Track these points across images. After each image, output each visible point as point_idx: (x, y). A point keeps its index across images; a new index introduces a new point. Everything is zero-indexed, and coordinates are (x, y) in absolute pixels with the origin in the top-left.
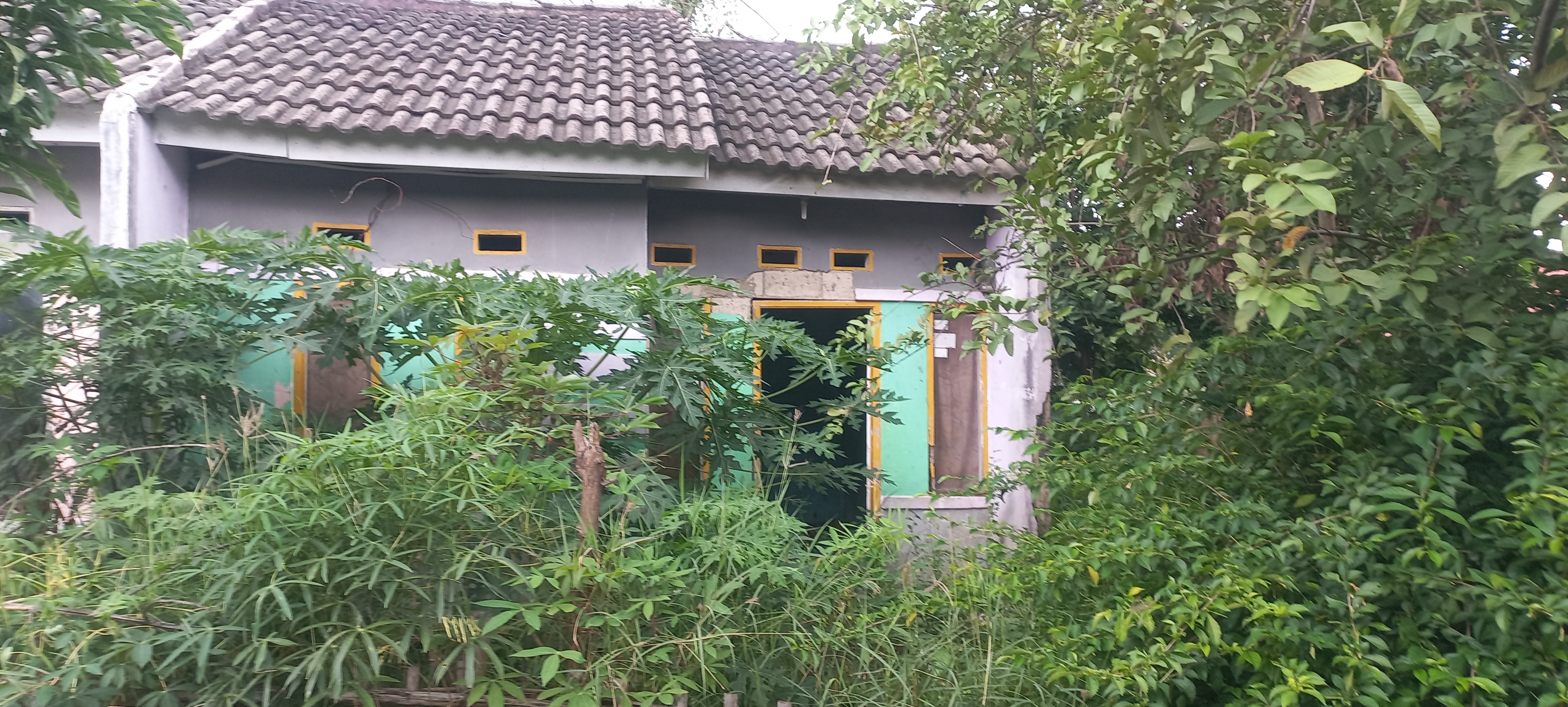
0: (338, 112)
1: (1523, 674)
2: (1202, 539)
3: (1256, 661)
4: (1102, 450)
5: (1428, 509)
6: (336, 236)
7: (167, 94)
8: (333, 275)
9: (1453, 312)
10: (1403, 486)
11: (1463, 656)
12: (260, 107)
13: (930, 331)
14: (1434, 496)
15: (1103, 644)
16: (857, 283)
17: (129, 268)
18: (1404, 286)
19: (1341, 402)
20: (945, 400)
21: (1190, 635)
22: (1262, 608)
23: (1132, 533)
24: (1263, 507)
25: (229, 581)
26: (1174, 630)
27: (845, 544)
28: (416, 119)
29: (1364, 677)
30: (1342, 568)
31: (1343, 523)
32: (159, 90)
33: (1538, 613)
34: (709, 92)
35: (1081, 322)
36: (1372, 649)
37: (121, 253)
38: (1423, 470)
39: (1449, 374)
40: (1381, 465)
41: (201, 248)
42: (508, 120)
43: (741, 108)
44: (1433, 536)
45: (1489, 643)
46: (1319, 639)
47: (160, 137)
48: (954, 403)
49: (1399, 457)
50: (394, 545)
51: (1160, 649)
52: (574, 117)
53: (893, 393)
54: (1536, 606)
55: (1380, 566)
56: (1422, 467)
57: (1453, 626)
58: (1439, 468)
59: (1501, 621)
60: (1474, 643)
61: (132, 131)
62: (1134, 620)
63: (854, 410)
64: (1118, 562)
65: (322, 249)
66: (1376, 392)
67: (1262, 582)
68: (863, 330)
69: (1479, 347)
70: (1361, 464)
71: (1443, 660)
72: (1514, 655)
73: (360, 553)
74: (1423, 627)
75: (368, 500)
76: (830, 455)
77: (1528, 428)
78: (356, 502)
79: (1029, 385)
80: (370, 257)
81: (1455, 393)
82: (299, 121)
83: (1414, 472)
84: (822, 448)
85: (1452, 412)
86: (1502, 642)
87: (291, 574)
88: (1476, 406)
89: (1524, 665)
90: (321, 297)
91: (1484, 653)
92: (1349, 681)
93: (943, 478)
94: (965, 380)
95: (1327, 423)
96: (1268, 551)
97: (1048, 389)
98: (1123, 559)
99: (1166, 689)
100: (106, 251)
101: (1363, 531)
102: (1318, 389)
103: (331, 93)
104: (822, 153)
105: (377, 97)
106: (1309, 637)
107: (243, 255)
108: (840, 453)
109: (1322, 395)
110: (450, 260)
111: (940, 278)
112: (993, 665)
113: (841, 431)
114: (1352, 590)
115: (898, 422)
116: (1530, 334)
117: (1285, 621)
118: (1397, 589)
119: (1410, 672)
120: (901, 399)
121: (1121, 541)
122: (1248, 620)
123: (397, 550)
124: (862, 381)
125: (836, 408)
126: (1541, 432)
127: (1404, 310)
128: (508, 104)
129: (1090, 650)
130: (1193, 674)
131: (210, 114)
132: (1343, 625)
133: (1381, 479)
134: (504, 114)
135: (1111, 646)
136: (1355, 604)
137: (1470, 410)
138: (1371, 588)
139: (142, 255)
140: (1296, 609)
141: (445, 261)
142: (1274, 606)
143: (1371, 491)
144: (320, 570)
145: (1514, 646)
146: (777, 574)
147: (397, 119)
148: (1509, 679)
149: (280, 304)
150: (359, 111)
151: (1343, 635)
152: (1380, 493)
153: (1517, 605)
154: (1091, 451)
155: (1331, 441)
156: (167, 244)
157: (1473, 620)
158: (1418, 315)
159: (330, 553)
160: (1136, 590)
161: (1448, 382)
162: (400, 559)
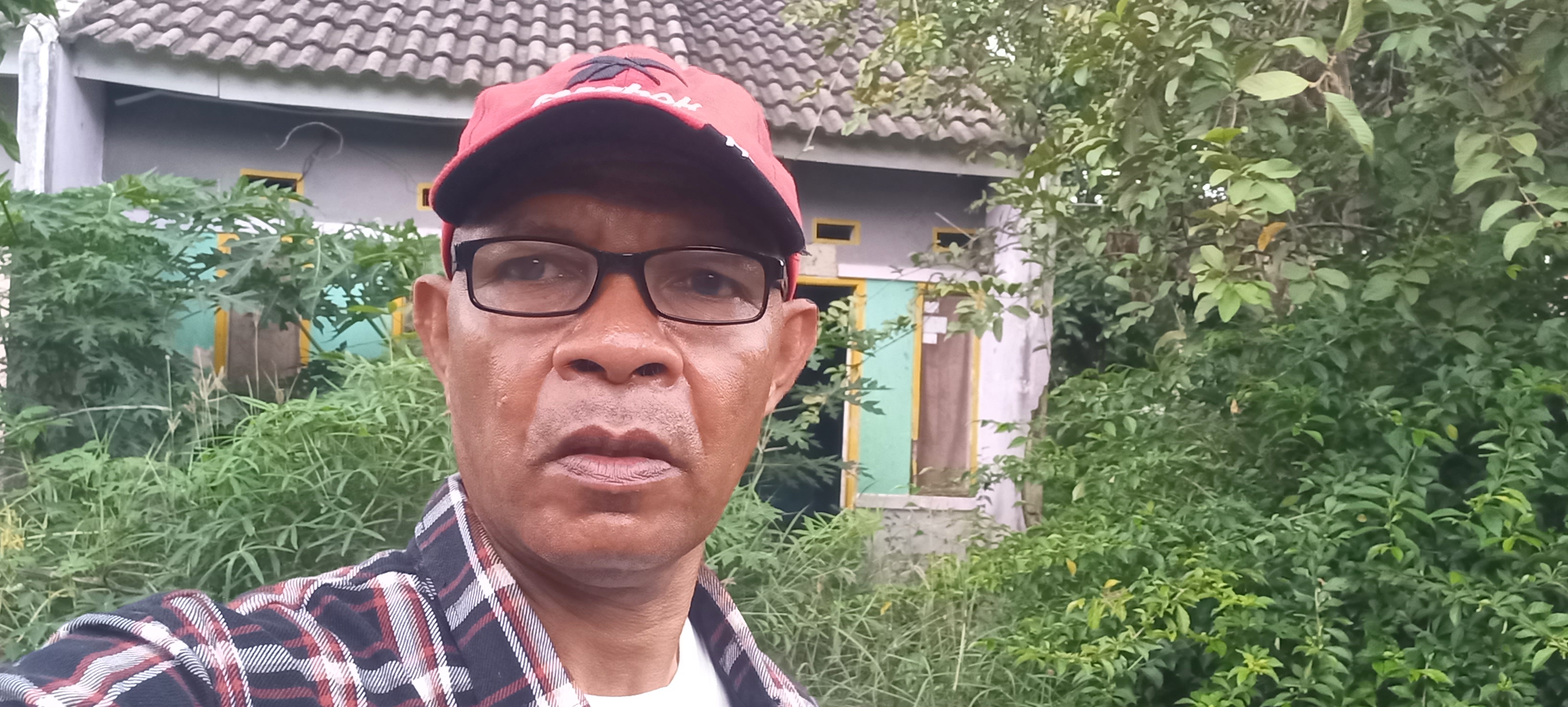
0: (276, 48)
1: (1471, 666)
2: (1182, 535)
3: (1222, 649)
4: (1090, 444)
5: (1398, 508)
6: (276, 186)
7: (89, 21)
8: (273, 231)
9: (1447, 315)
10: (1378, 486)
11: (1419, 651)
12: (190, 40)
13: (919, 313)
14: (1406, 496)
15: (1076, 634)
16: (842, 257)
17: (52, 216)
18: (1396, 287)
19: (1326, 402)
20: (932, 390)
21: (1160, 624)
22: (1230, 598)
23: (1111, 526)
24: (1244, 504)
25: (195, 546)
26: (1144, 618)
27: (819, 534)
28: (361, 58)
29: (1322, 667)
30: (1311, 563)
31: (1317, 521)
32: (80, 16)
33: (1486, 607)
34: (684, 37)
35: (1090, 309)
36: (1334, 641)
37: (43, 199)
38: (1398, 471)
39: (1434, 377)
40: (1360, 465)
41: (128, 195)
42: (462, 62)
43: (719, 56)
44: (1399, 534)
45: (1445, 637)
46: (1283, 629)
47: (79, 69)
48: (942, 394)
49: (1378, 457)
50: (363, 515)
51: (1128, 637)
52: (535, 62)
53: (875, 382)
54: (1486, 601)
55: (1351, 564)
56: (1397, 466)
57: (1414, 622)
58: (1413, 470)
59: (1454, 617)
60: (1432, 638)
61: (52, 63)
62: (1107, 610)
63: (832, 398)
64: (1095, 555)
65: (261, 202)
66: (1361, 393)
67: (1233, 575)
68: (846, 312)
69: (1465, 351)
70: (1341, 464)
71: (1401, 654)
72: (1466, 649)
73: (331, 521)
74: (1387, 623)
75: (339, 467)
76: (803, 445)
77: (1494, 432)
78: (326, 469)
79: (1025, 376)
80: (311, 211)
81: (1436, 395)
82: (233, 57)
83: (1390, 472)
84: (796, 438)
85: (1431, 415)
86: (1457, 636)
87: (259, 541)
88: (1454, 410)
89: (1473, 658)
90: (261, 253)
91: (1439, 647)
92: (1308, 670)
93: (924, 470)
94: (954, 369)
95: (1309, 422)
96: (1242, 545)
97: (1046, 382)
98: (1100, 551)
99: (1134, 677)
100: (28, 197)
101: (1334, 528)
102: (1304, 388)
103: (267, 26)
104: (808, 112)
105: (319, 32)
106: (1272, 628)
107: (174, 205)
108: (815, 443)
109: (1306, 394)
110: (403, 218)
111: (931, 258)
112: (965, 652)
113: (817, 421)
114: (1320, 585)
115: (879, 412)
116: (1517, 339)
117: (1252, 611)
118: (1365, 586)
119: (1370, 665)
120: (883, 388)
121: (1101, 533)
122: (1216, 610)
123: (365, 520)
124: (841, 367)
125: (814, 395)
126: (1507, 436)
127: (1395, 312)
128: (462, 44)
129: (1063, 639)
130: (1162, 664)
131: (136, 47)
132: (1307, 618)
133: (1358, 479)
134: (458, 56)
135: (1083, 635)
136: (1321, 598)
137: (1446, 413)
138: (1337, 583)
139: (65, 201)
140: (1264, 601)
141: (396, 221)
142: (1242, 597)
143: (1348, 490)
144: (289, 537)
145: (1465, 641)
146: (751, 559)
147: (341, 58)
148: (1458, 671)
149: (212, 260)
150: (300, 48)
151: (1308, 628)
152: (1354, 492)
153: (1469, 601)
154: (1078, 445)
155: (1312, 440)
156: (91, 190)
157: (1434, 616)
158: (1409, 318)
159: (297, 521)
160: (1112, 582)
161: (1432, 385)
162: (370, 528)
